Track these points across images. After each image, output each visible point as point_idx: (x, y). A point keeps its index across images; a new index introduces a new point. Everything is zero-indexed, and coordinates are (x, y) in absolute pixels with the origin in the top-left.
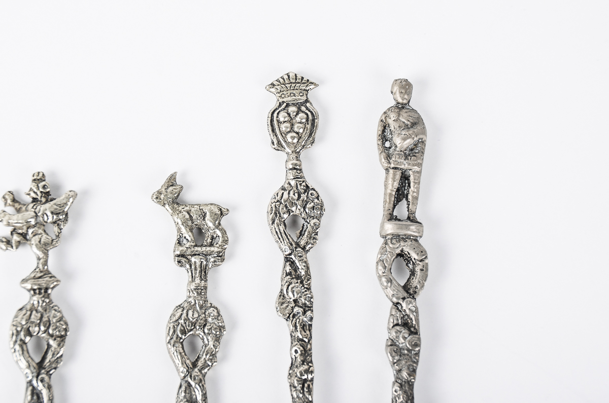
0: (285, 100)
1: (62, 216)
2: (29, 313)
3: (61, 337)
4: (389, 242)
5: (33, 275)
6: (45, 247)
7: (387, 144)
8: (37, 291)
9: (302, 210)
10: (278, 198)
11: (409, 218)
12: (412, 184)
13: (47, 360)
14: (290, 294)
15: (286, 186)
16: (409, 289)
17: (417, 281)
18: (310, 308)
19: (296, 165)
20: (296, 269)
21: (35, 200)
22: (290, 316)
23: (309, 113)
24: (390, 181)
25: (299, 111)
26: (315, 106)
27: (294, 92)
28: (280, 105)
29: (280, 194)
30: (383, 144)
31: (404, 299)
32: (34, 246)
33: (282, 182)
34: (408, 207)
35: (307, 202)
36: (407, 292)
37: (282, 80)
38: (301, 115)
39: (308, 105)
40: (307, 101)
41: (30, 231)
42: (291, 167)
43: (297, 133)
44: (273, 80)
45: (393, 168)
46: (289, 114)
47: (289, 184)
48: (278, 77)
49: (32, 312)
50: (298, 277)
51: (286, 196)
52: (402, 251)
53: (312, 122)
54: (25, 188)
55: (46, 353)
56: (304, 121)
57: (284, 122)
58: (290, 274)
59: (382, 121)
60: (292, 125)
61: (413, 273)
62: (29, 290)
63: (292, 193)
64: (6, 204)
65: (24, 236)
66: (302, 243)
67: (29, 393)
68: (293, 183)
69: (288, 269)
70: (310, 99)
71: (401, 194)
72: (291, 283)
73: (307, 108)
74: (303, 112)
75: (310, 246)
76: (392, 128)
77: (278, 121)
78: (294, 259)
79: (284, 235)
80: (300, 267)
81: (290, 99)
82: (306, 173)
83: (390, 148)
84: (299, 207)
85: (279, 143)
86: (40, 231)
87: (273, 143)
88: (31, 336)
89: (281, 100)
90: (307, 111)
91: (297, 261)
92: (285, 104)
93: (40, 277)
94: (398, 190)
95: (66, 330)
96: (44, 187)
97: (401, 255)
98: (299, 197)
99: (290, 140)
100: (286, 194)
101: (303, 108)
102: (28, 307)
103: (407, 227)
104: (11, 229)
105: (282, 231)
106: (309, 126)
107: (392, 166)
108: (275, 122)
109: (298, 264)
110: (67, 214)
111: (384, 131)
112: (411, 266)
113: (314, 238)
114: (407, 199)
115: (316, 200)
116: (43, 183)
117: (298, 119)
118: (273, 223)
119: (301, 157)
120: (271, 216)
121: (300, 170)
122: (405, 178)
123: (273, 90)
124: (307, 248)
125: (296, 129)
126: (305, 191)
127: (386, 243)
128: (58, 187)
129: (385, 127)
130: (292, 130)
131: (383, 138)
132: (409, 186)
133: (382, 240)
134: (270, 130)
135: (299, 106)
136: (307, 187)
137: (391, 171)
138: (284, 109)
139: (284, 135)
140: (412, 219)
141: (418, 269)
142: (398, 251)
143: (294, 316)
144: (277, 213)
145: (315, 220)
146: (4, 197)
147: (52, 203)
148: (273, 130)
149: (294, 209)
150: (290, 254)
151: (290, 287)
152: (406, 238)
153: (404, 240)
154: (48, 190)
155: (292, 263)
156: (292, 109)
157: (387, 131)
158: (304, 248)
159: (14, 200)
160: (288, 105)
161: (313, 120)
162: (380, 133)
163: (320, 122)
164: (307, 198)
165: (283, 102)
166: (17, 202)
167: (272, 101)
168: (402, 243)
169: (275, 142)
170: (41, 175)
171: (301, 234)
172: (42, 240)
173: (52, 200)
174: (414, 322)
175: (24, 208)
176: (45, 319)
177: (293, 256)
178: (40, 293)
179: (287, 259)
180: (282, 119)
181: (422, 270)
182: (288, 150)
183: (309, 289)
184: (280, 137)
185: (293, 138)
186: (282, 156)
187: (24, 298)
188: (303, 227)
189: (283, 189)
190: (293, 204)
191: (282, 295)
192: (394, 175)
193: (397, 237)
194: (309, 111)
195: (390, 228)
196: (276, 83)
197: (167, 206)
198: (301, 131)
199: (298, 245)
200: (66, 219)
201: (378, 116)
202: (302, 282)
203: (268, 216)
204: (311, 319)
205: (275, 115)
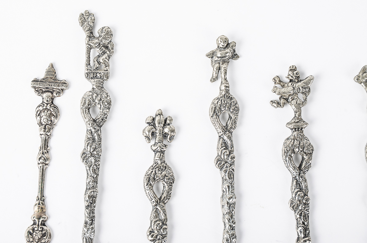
2: (293, 141)
3: (310, 154)
5: (293, 121)
6: (299, 106)
8: (297, 130)
13: (303, 166)
21: (291, 81)
32: (293, 105)
41: (290, 98)
49: (294, 140)
54: (285, 75)
55: (302, 162)
62: (292, 129)
64: (275, 83)
65: (287, 99)
67: (295, 183)
86: (296, 97)
88: (294, 153)
93: (298, 122)
95: (312, 150)
96: (297, 74)
102: (292, 137)
104: (279, 96)
110: (310, 88)
116: (296, 72)
128: (303, 74)
146: (274, 79)
147: (302, 82)
159: (280, 81)
166: (282, 82)
170: (294, 67)
172: (298, 102)
175: (286, 85)
176: (301, 144)
178: (298, 131)
187: (289, 133)
200: (309, 91)
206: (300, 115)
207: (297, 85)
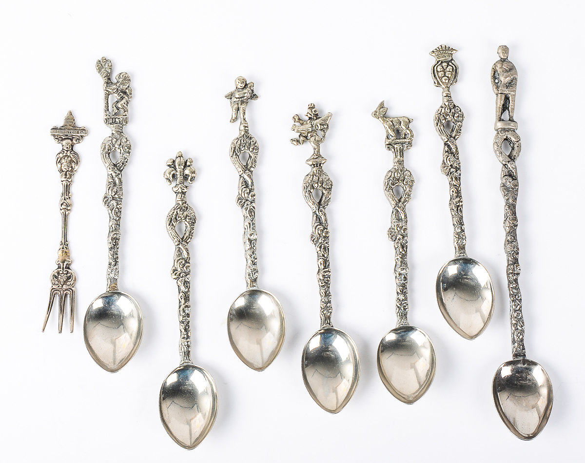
0: (440, 59)
1: (325, 127)
2: (312, 177)
3: (329, 188)
4: (500, 132)
5: (312, 157)
6: (318, 143)
7: (497, 81)
8: (315, 165)
9: (452, 117)
10: (439, 112)
11: (510, 120)
12: (511, 102)
13: (323, 201)
14: (448, 162)
15: (443, 105)
16: (511, 157)
17: (515, 152)
18: (459, 169)
19: (448, 94)
20: (451, 149)
21: (310, 118)
22: (449, 174)
23: (454, 66)
24: (499, 101)
25: (448, 65)
26: (457, 62)
27: (445, 55)
28: (438, 63)
29: (440, 110)
30: (494, 81)
31: (509, 162)
32: (312, 142)
33: (441, 103)
34: (509, 114)
35: (455, 114)
36: (511, 159)
37: (438, 49)
38: (449, 67)
39: (453, 61)
40: (452, 60)
41: (309, 135)
42: (445, 95)
43: (448, 77)
44: (433, 49)
45: (500, 93)
46: (443, 67)
47: (445, 104)
48: (436, 47)
49: (313, 176)
50: (452, 153)
51: (443, 111)
52: (507, 137)
53: (455, 71)
54: (304, 113)
55: (322, 197)
56: (451, 70)
57: (440, 71)
58: (447, 152)
59: (493, 68)
60: (445, 73)
61: (513, 148)
62: (311, 165)
63: (446, 109)
64: (295, 122)
65: (306, 137)
66: (453, 135)
67: (315, 218)
68: (447, 104)
69: (446, 149)
70: (453, 59)
71: (505, 107)
72: (448, 156)
73: (452, 64)
74: (450, 66)
75: (457, 136)
76: (499, 72)
77: (437, 71)
78: (449, 143)
79: (443, 131)
80: (453, 148)
81: (443, 59)
82: (453, 98)
83: (498, 83)
84: (451, 116)
85: (438, 82)
86: (314, 134)
87: (435, 83)
88: (314, 188)
89: (438, 60)
90: (452, 65)
91: (451, 145)
92: (440, 62)
93: (316, 158)
94: (503, 105)
95: (331, 185)
96: (315, 111)
97: (506, 139)
98: (450, 111)
99: (444, 81)
100: (443, 109)
101: (450, 64)
102: (312, 174)
103: (509, 124)
104: (299, 134)
105: (442, 130)
106: (454, 73)
107: (500, 92)
108: (436, 72)
109: (451, 146)
110: (328, 125)
111: (494, 74)
112: (512, 145)
113: (459, 132)
114: (508, 110)
115: (459, 112)
116: (314, 109)
117: (448, 69)
118: (437, 125)
119: (450, 90)
120: (436, 122)
121: (450, 96)
122: (507, 98)
123: (433, 54)
124: (456, 138)
125: (447, 75)
126: (454, 108)
127: (498, 134)
128: (321, 111)
129: (495, 72)
130: (445, 76)
131: (494, 77)
132: (509, 103)
133: (496, 132)
134: (433, 76)
135: (448, 62)
136: (454, 105)
137: (499, 95)
138: (440, 64)
139: (441, 78)
140: (511, 120)
141: (515, 146)
142: (505, 137)
143: (451, 173)
144: (439, 120)
145: (460, 123)
146: (293, 118)
147: (320, 119)
148: (435, 76)
149: (448, 117)
150: (447, 141)
151: (448, 159)
152: (508, 130)
153: (508, 131)
154: (317, 113)
155: (449, 146)
156: (444, 64)
157: (496, 74)
158: (454, 138)
159: (299, 119)
160: (442, 62)
161: (456, 70)
162: (492, 75)
163: (459, 71)
164: (455, 111)
165: (439, 61)
166: (301, 120)
167: (433, 61)
168: (507, 133)
169: (436, 82)
170: (313, 105)
171: (452, 131)
172: (316, 139)
173: (319, 118)
174: (515, 174)
175: (305, 123)
176: (320, 180)
177: (448, 142)
178: (317, 166)
179: (445, 144)
180: (439, 70)
181: (518, 147)
182: (443, 86)
183: (458, 159)
184: (438, 79)
185: (446, 80)
186: (440, 90)
187: (309, 169)
188: (453, 127)
189: (442, 107)
190: (447, 115)
191: (444, 163)
192: (501, 97)
193: (504, 130)
194: (454, 65)
195: (500, 125)
196: (435, 51)
197: (380, 119)
198: (450, 76)
199: (451, 136)
200: (328, 127)
201: (491, 66)
202: (454, 156)
203: (434, 122)
204: (460, 174)
205: (435, 68)
206: (319, 151)
207: (316, 122)
